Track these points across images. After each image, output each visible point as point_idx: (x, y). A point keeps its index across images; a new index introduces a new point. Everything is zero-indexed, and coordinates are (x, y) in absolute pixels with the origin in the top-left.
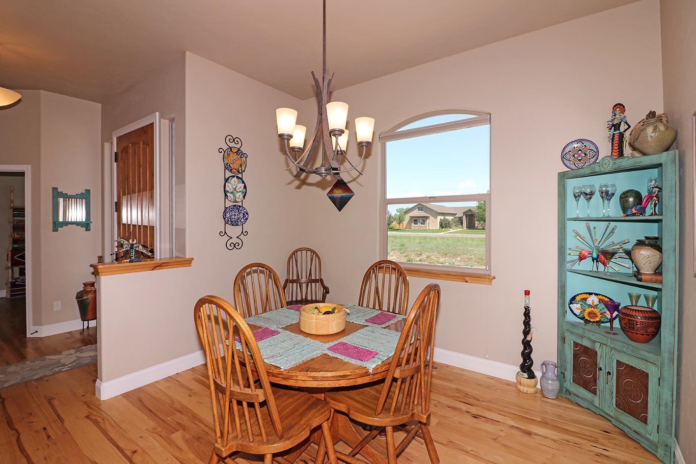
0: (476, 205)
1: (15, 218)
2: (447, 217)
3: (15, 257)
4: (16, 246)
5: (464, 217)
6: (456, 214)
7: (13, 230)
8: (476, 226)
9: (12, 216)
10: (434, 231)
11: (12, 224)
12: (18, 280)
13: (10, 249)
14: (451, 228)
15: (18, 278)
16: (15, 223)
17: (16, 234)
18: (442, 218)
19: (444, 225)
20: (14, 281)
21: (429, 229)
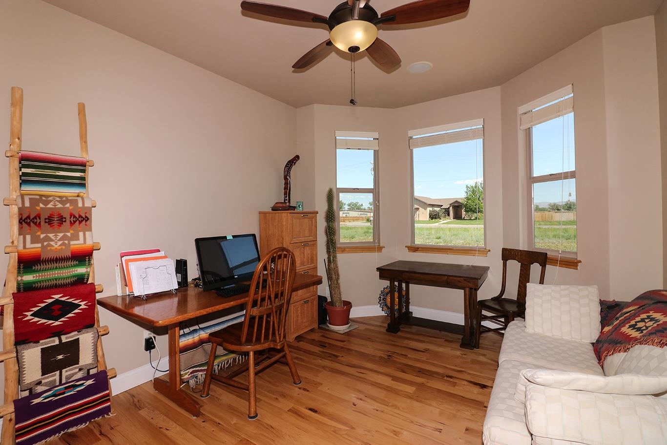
0: (465, 197)
1: (27, 188)
2: (435, 209)
3: (29, 315)
4: (28, 278)
5: (451, 208)
6: (442, 206)
7: (21, 228)
8: (463, 217)
9: (17, 181)
10: (424, 222)
11: (15, 209)
12: (40, 389)
13: (12, 288)
14: (440, 219)
15: (39, 383)
16: (27, 204)
17: (28, 237)
18: (431, 209)
19: (434, 216)
20: (26, 393)
21: (419, 220)
